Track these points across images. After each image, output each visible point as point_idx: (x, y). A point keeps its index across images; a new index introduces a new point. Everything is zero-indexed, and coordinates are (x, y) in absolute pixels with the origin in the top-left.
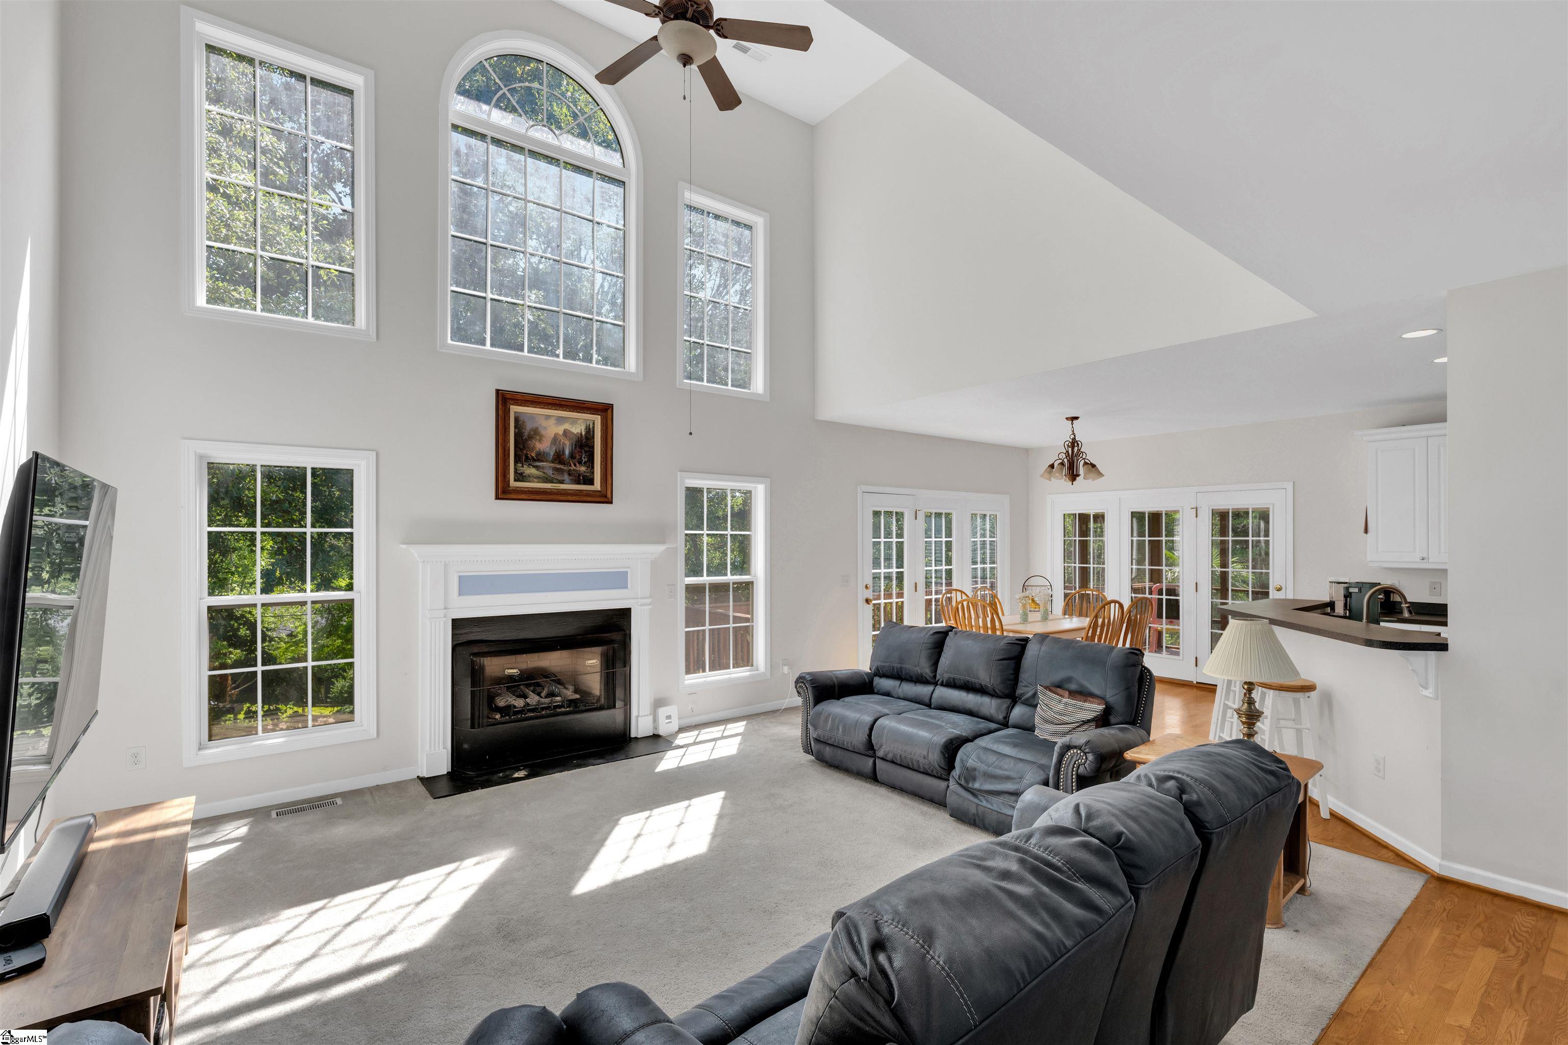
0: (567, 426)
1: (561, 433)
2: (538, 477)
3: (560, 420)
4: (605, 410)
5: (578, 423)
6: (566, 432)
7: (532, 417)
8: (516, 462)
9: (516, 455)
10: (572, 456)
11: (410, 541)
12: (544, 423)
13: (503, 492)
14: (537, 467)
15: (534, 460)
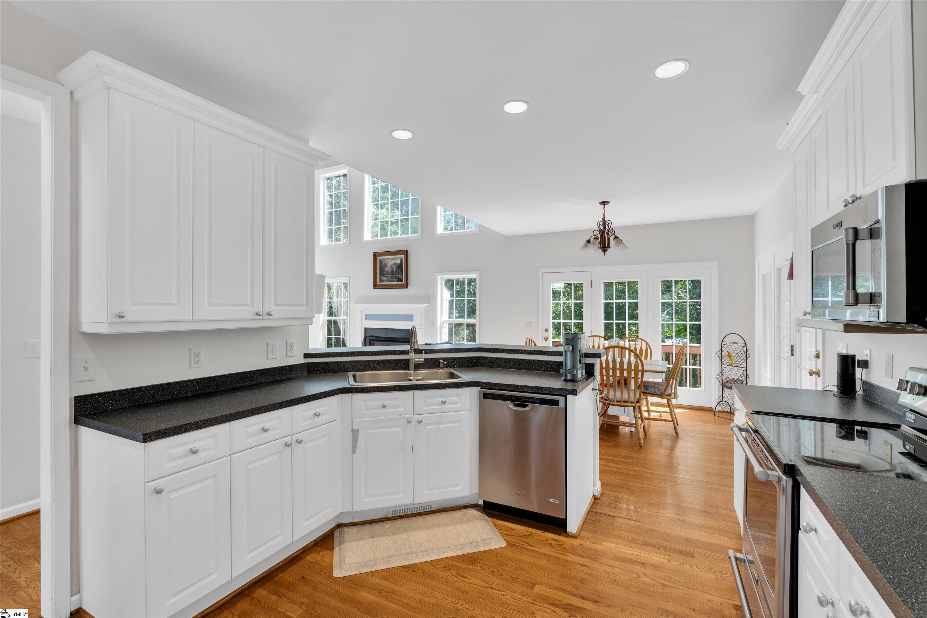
0: (394, 261)
1: (393, 264)
2: (386, 280)
3: (393, 259)
4: (406, 253)
5: (398, 259)
6: (394, 263)
7: (384, 259)
8: (380, 276)
9: (380, 274)
10: (396, 272)
11: (357, 303)
12: (388, 261)
13: (376, 286)
14: (385, 277)
15: (385, 274)
